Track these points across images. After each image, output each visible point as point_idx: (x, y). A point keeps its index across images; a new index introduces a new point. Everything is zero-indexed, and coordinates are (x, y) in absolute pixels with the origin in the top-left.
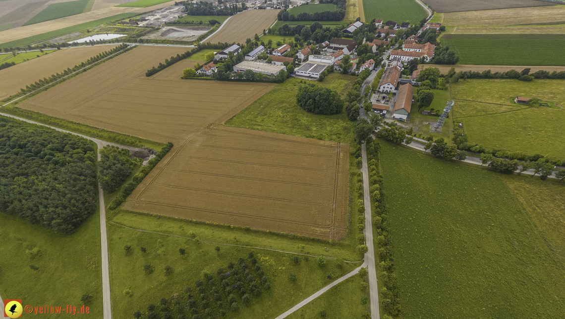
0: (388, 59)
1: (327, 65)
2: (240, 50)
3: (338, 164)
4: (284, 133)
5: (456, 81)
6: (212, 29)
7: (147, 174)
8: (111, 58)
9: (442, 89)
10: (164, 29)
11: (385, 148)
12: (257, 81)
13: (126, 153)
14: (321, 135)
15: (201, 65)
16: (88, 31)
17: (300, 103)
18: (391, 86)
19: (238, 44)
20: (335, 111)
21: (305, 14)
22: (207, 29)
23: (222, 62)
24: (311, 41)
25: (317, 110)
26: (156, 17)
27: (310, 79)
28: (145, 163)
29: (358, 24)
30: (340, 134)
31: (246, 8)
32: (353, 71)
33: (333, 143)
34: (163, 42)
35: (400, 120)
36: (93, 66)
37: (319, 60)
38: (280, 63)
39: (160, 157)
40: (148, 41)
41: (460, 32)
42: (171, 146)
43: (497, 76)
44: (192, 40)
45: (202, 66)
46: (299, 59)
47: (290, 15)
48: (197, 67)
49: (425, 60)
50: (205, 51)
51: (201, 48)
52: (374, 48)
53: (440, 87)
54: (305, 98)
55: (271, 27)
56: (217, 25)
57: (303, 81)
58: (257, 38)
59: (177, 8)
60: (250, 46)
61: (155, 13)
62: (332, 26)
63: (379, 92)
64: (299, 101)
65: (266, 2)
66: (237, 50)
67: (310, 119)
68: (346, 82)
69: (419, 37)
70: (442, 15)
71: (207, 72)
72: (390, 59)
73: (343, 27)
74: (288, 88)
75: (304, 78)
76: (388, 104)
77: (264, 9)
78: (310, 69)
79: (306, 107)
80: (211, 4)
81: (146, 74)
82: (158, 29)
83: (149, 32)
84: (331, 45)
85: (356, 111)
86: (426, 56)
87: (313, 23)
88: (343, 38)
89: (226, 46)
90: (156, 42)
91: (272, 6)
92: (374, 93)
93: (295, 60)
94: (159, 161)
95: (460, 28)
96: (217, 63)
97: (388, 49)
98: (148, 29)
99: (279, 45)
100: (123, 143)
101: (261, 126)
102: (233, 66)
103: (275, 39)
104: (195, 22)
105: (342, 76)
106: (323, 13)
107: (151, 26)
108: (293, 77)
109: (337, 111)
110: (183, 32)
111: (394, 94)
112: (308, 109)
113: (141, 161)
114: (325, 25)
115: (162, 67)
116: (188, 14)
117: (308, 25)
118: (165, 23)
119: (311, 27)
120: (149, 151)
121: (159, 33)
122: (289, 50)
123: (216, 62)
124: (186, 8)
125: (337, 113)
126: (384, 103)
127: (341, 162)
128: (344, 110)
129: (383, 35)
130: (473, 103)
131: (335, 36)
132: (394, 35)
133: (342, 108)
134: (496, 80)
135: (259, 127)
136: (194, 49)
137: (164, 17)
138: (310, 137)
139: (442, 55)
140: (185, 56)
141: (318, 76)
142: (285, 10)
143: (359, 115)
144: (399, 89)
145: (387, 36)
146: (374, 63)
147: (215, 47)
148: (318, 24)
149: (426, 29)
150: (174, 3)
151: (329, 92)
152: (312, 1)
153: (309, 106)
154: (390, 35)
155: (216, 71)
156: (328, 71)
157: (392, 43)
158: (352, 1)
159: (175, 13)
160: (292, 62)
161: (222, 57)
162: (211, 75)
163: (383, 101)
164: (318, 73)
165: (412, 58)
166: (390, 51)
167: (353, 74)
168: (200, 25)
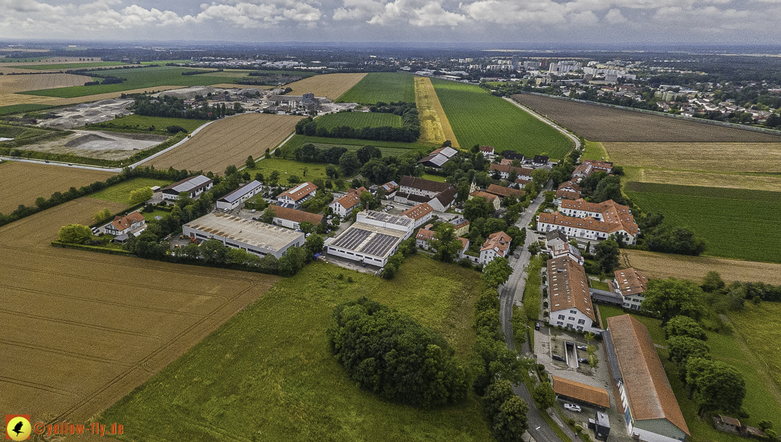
0: (534, 228)
1: (401, 237)
2: (211, 185)
5: (740, 309)
6: (168, 140)
10: (79, 134)
15: (112, 213)
17: (337, 356)
18: (579, 316)
19: (210, 175)
20: (445, 401)
21: (347, 128)
22: (161, 139)
23: (163, 210)
24: (360, 177)
26: (76, 114)
27: (363, 270)
29: (449, 152)
31: (242, 111)
32: (463, 256)
34: (60, 158)
37: (380, 224)
38: (291, 224)
40: (31, 155)
41: (656, 180)
44: (122, 158)
45: (112, 218)
46: (335, 215)
47: (318, 127)
48: (102, 218)
49: (624, 240)
50: (137, 182)
51: (129, 176)
52: (497, 202)
54: (352, 349)
55: (280, 146)
56: (180, 134)
58: (251, 164)
59: (122, 102)
60: (235, 179)
61: (80, 107)
62: (399, 152)
63: (547, 325)
64: (334, 349)
65: (277, 104)
66: (203, 186)
68: (452, 285)
69: (582, 185)
70: (601, 146)
71: (120, 233)
72: (539, 230)
73: (421, 156)
74: (306, 295)
75: (345, 265)
76: (590, 374)
77: (274, 113)
78: (361, 246)
79: (355, 375)
80: (182, 101)
82: (69, 133)
83: (48, 138)
84: (403, 189)
85: (516, 418)
86: (624, 232)
87: (364, 143)
88: (426, 177)
89: (183, 176)
90: (47, 157)
91: (287, 110)
92: (538, 329)
93: (325, 219)
95: (651, 171)
96: (150, 212)
97: (527, 207)
98: (48, 133)
99: (294, 181)
102: (183, 222)
103: (287, 169)
104: (141, 127)
105: (439, 267)
106: (380, 129)
107: (56, 127)
108: (320, 260)
109: (450, 400)
110: (114, 140)
111: (599, 338)
112: (362, 382)
114: (388, 151)
115: (23, 213)
116: (136, 113)
117: (354, 147)
118: (86, 124)
119: (359, 152)
121: (65, 141)
122: (313, 194)
123: (150, 209)
124: (137, 103)
125: (450, 404)
126: (579, 370)
128: (470, 394)
129: (504, 175)
131: (407, 173)
132: (527, 178)
133: (465, 392)
136: (114, 178)
137: (91, 115)
139: (660, 233)
140: (87, 192)
141: (381, 264)
142: (310, 119)
143: (525, 427)
144: (601, 325)
145: (513, 178)
146: (509, 240)
147: (160, 176)
148: (373, 148)
149: (587, 171)
150: (119, 94)
151: (422, 341)
152: (357, 108)
153: (366, 376)
154: (520, 177)
155: (137, 234)
156: (404, 252)
157: (531, 193)
158: (427, 112)
159: (112, 109)
160: (319, 223)
161: (166, 199)
162: (124, 241)
163: (573, 363)
164: (382, 256)
165: (590, 231)
166: (532, 210)
167: (466, 264)
168: (149, 132)
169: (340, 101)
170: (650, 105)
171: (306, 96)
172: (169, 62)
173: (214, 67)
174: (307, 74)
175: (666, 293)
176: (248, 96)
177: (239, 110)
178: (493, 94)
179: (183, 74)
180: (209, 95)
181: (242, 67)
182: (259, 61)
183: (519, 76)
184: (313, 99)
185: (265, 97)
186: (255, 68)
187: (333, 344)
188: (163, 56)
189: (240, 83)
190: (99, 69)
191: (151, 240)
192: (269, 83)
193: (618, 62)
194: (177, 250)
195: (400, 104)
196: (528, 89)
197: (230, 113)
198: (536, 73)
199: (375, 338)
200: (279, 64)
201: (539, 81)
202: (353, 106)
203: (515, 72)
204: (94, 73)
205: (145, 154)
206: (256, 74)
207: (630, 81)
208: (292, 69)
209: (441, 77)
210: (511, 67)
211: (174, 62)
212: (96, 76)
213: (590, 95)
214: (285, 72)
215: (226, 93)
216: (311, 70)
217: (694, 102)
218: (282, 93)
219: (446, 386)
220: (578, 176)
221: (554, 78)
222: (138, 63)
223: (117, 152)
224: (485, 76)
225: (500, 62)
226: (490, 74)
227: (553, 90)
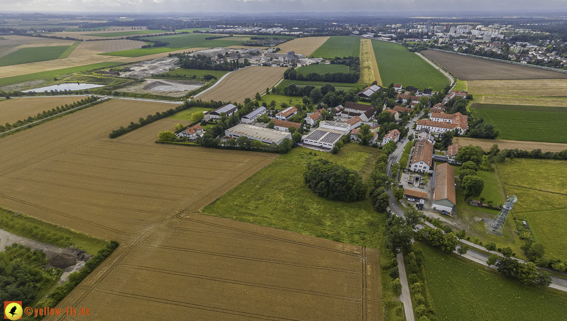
0: (414, 128)
1: (343, 134)
2: (237, 110)
3: (365, 285)
4: (285, 229)
5: (502, 161)
6: (206, 84)
7: (60, 300)
8: (71, 112)
9: (488, 170)
10: (149, 81)
11: (430, 258)
12: (254, 150)
13: (39, 257)
14: (338, 233)
15: (184, 126)
16: (56, 80)
17: (308, 184)
18: (424, 165)
19: (235, 104)
20: (355, 198)
21: (315, 74)
22: (201, 84)
23: (211, 124)
24: (322, 104)
25: (331, 195)
26: (143, 68)
27: (322, 150)
28: (65, 277)
29: (375, 88)
30: (365, 233)
31: (249, 64)
32: (374, 142)
33: (355, 248)
34: (143, 96)
35: (444, 213)
36: (43, 122)
37: (332, 127)
38: (284, 129)
39: (91, 267)
40: (125, 95)
41: (489, 102)
42: (115, 245)
43: (548, 156)
44: (180, 96)
45: (185, 128)
46: (308, 124)
47: (298, 74)
48: (179, 129)
49: (459, 132)
50: (194, 109)
51: (188, 106)
52: (397, 116)
53: (485, 167)
54: (315, 179)
55: (275, 87)
56: (213, 80)
57: (313, 153)
58: (258, 97)
59: (170, 60)
60: (250, 106)
61: (144, 63)
62: (346, 89)
63: (409, 170)
64: (307, 181)
65: (271, 60)
66: (232, 110)
67: (322, 207)
68: (367, 156)
69: (446, 105)
70: (466, 83)
71: (191, 136)
72: (417, 129)
73: (359, 91)
74: (294, 161)
75: (313, 148)
76: (423, 188)
77: (270, 66)
78: (321, 138)
79: (316, 191)
80: (210, 58)
81: (110, 135)
82: (142, 81)
83: (131, 84)
84: (346, 110)
85: (384, 201)
86: (459, 128)
87: (325, 84)
88: (359, 103)
89: (220, 105)
90: (135, 95)
91: (278, 63)
92: (404, 172)
93: (302, 126)
94: (89, 273)
95: (489, 97)
96: (205, 125)
97: (413, 117)
98: (130, 81)
99: (284, 106)
100: (41, 239)
101: (253, 215)
102: (225, 129)
103: (280, 100)
104: (187, 76)
105: (360, 147)
106: (335, 74)
107: (134, 77)
108: (300, 146)
109: (358, 198)
111: (430, 175)
112: (319, 193)
113: (59, 274)
114: (339, 87)
115: (133, 127)
116: (182, 67)
117: (318, 86)
118: (152, 75)
119: (322, 89)
120: (78, 255)
121: (142, 86)
122: (296, 113)
123: (204, 123)
124: (181, 60)
125: (358, 199)
126: (419, 187)
127: (369, 282)
128: (367, 195)
129: (405, 101)
130: (532, 192)
131: (349, 100)
132: (417, 102)
133: (365, 194)
134: (549, 161)
135: (251, 218)
136: (179, 107)
137: (152, 69)
138: (323, 236)
139: (478, 128)
140: (166, 115)
141: (331, 147)
142: (293, 69)
143: (388, 205)
144: (435, 169)
145: (409, 102)
146: (399, 133)
147: (206, 106)
148: (330, 86)
149: (452, 97)
150: (167, 54)
151: (347, 173)
152: (322, 61)
153: (321, 190)
154: (413, 102)
155: (202, 136)
156: (343, 141)
157: (417, 111)
158: (366, 64)
159: (166, 65)
160: (299, 128)
161: (212, 118)
162: (195, 140)
163: (417, 185)
164: (332, 143)
165: (443, 129)
166: (416, 119)
167: (375, 146)
168: (192, 80)
169: (312, 57)
170: (504, 57)
171: (290, 53)
172: (196, 29)
173: (226, 33)
174: (290, 38)
175: (466, 152)
176: (252, 54)
177: (247, 64)
178: (410, 50)
179: (206, 39)
180: (227, 53)
181: (245, 33)
182: (256, 28)
183: (429, 37)
184: (294, 56)
185: (263, 55)
186: (254, 34)
187: (306, 179)
188: (190, 25)
189: (246, 45)
190: (148, 36)
191: (210, 137)
192: (265, 45)
193: (496, 25)
194: (224, 143)
195: (349, 58)
196: (432, 47)
197: (242, 66)
198: (441, 34)
199: (326, 173)
200: (270, 30)
201: (441, 40)
202: (319, 60)
203: (427, 34)
204: (145, 38)
205: (194, 93)
206: (256, 38)
207: (499, 40)
208: (279, 34)
209: (379, 39)
210: (425, 30)
211: (199, 29)
212: (147, 41)
213: (470, 51)
214: (275, 37)
215: (237, 52)
216: (293, 35)
217: (532, 54)
218: (274, 52)
219: (356, 192)
220: (446, 100)
221: (451, 38)
222: (174, 31)
223: (176, 92)
224: (407, 37)
225: (419, 27)
226: (411, 36)
227: (447, 47)
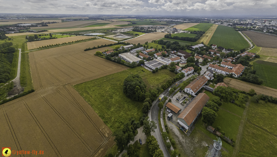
1: (165, 64)
9: (240, 106)
15: (109, 50)
29: (201, 45)
38: (142, 57)
49: (234, 76)
55: (158, 40)
58: (146, 43)
63: (184, 91)
66: (131, 47)
70: (261, 48)
72: (209, 69)
77: (164, 32)
81: (85, 50)
83: (111, 35)
84: (177, 53)
86: (234, 73)
88: (187, 51)
92: (180, 92)
95: (273, 58)
99: (152, 48)
104: (130, 34)
110: (124, 36)
116: (132, 31)
122: (153, 51)
123: (117, 50)
129: (212, 53)
136: (115, 43)
140: (109, 46)
152: (187, 32)
165: (224, 72)
173: (159, 21)
176: (161, 28)
177: (156, 31)
179: (151, 22)
180: (152, 27)
185: (165, 28)
189: (162, 25)
194: (115, 59)
195: (200, 32)
197: (153, 32)
200: (176, 20)
206: (168, 23)
212: (132, 22)
216: (184, 22)
220: (238, 56)
222: (143, 20)
223: (122, 38)
227: (261, 30)
